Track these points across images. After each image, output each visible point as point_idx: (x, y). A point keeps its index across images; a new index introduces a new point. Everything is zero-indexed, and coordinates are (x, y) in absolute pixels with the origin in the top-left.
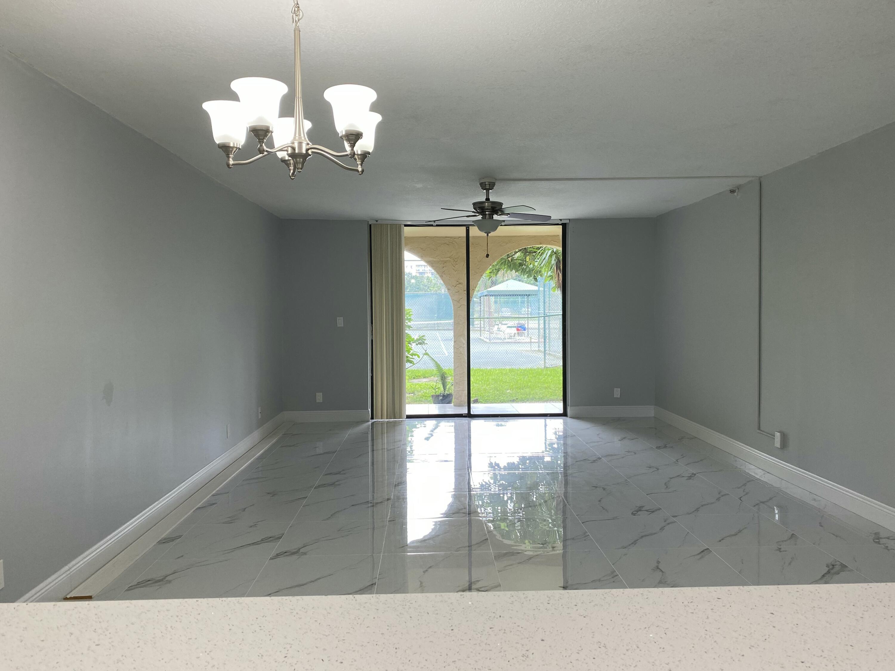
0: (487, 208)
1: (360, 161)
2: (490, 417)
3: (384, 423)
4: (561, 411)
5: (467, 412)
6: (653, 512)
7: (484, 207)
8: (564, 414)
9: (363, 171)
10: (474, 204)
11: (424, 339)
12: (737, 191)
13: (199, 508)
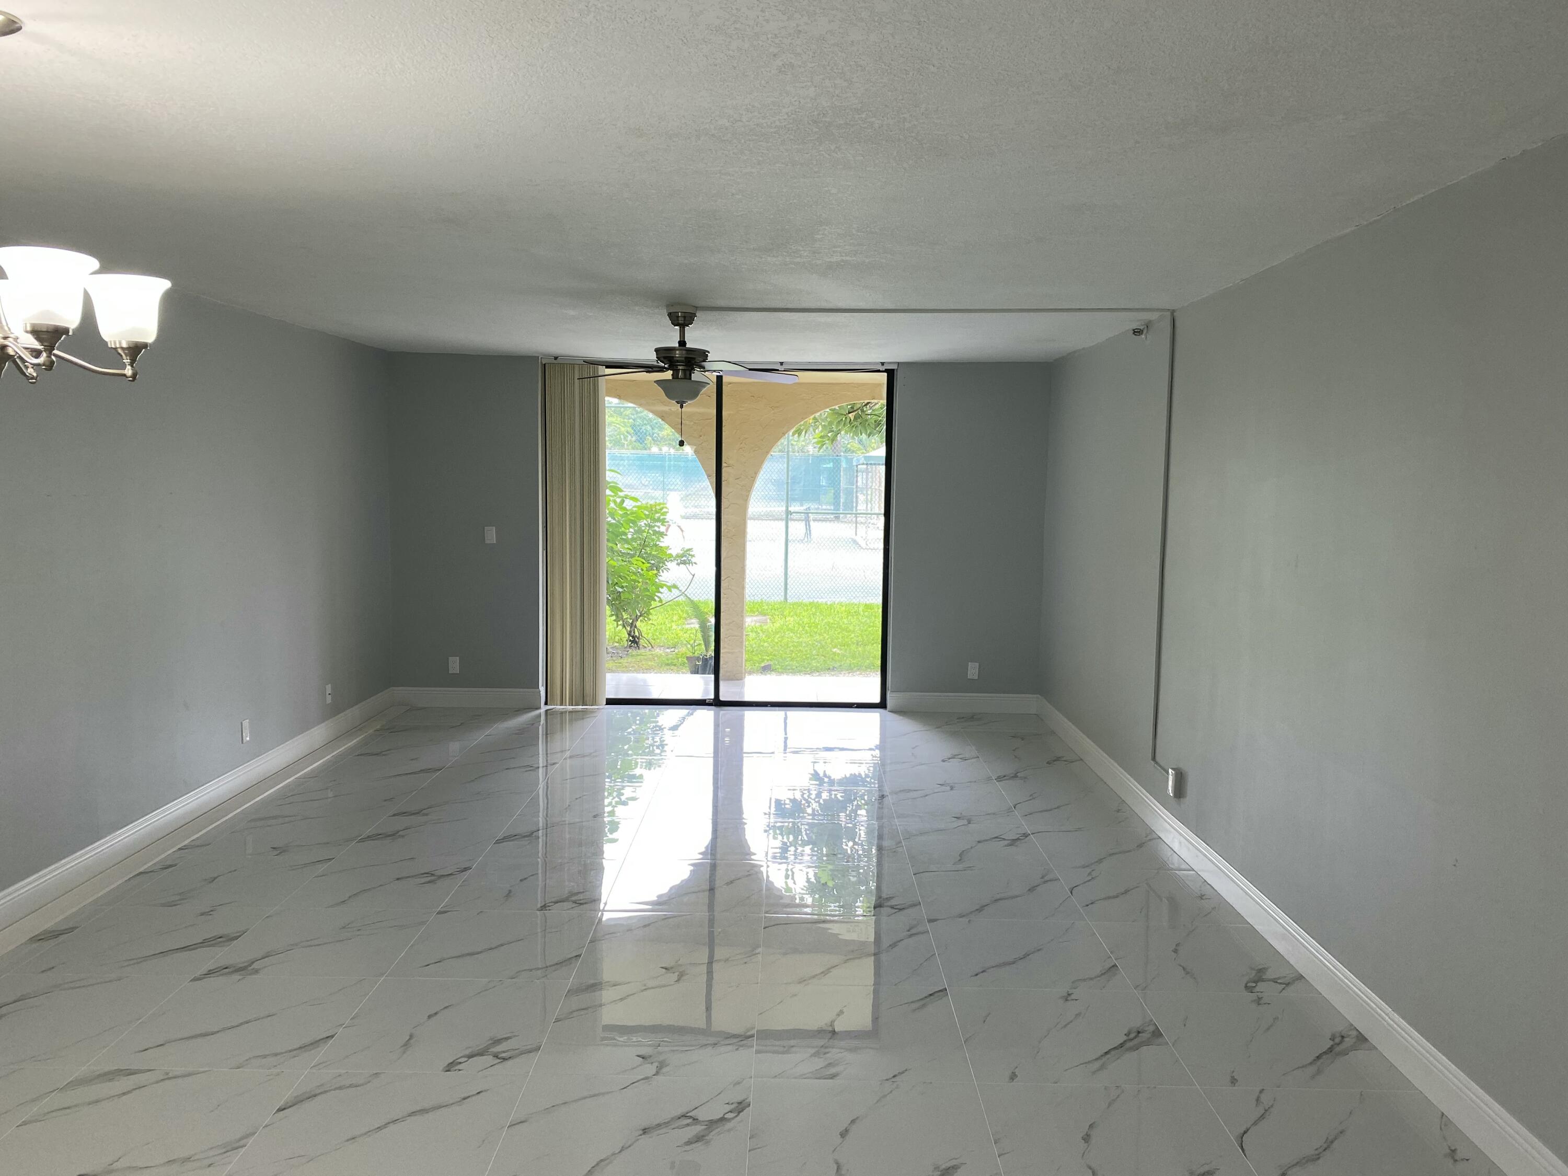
0: (678, 359)
1: (128, 358)
2: (753, 706)
3: (566, 712)
4: (877, 699)
5: (712, 697)
6: (900, 910)
7: (673, 357)
8: (882, 705)
9: (134, 376)
10: (657, 350)
11: (691, 555)
12: (1145, 332)
13: (141, 873)
